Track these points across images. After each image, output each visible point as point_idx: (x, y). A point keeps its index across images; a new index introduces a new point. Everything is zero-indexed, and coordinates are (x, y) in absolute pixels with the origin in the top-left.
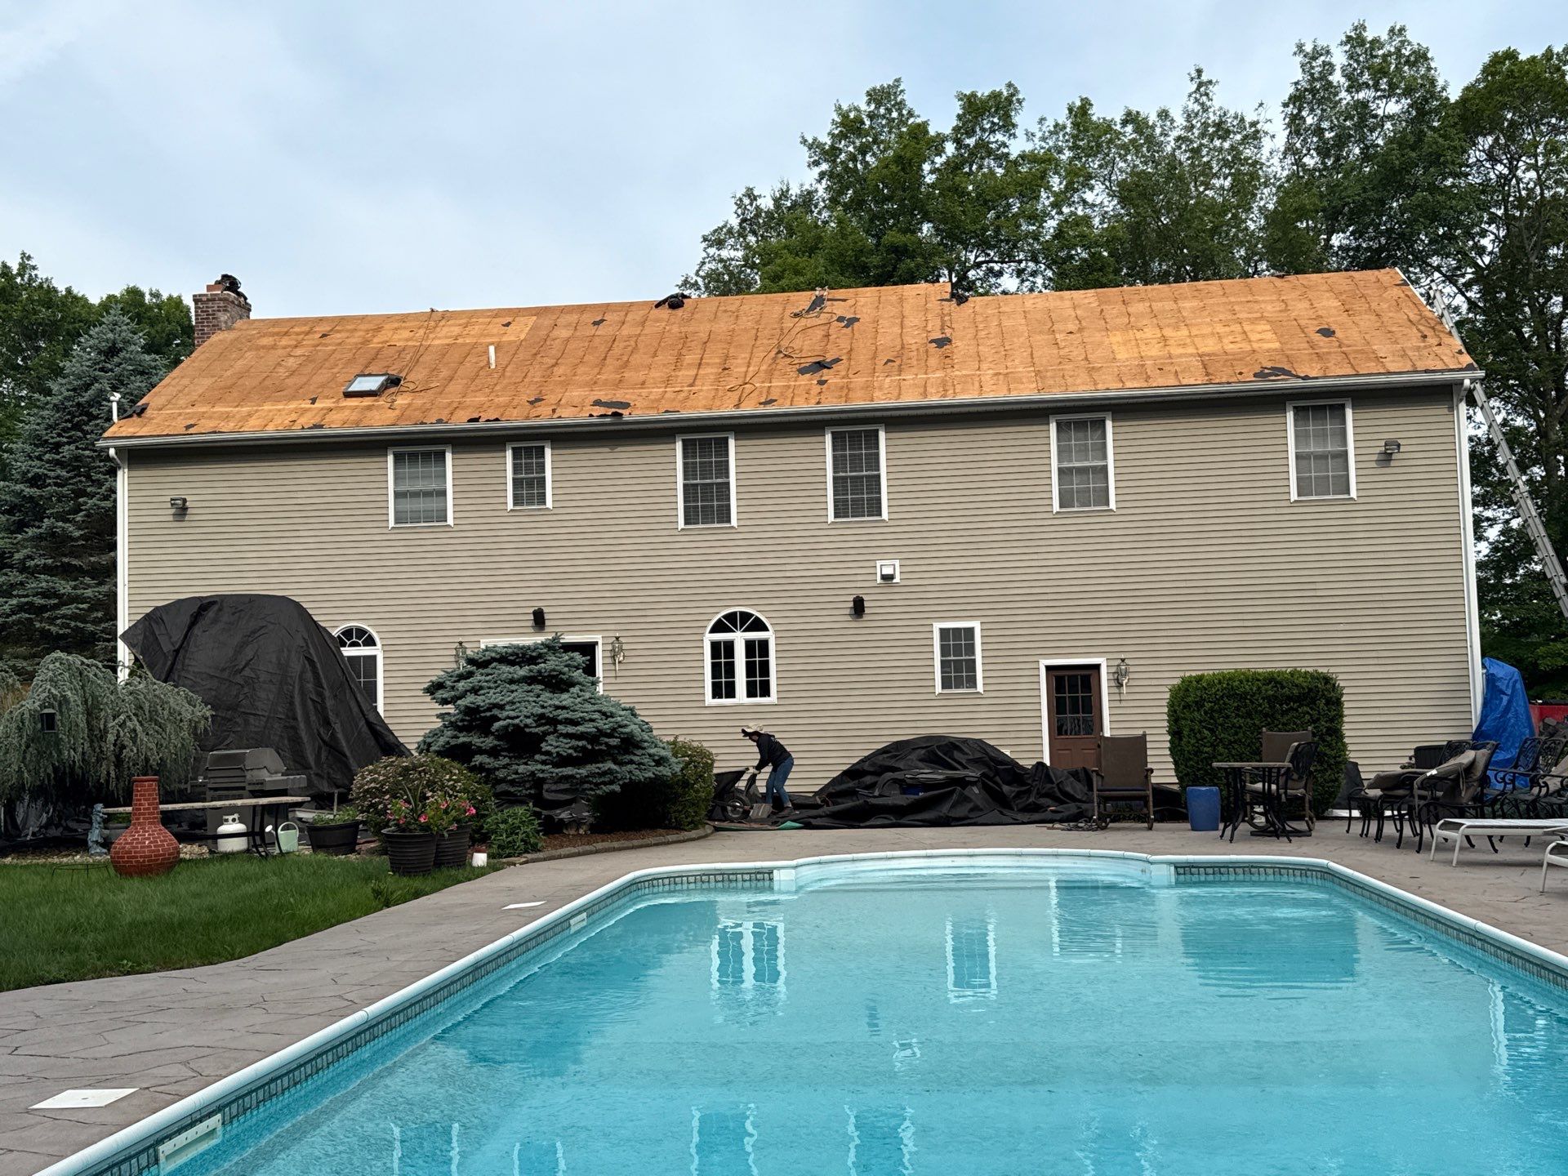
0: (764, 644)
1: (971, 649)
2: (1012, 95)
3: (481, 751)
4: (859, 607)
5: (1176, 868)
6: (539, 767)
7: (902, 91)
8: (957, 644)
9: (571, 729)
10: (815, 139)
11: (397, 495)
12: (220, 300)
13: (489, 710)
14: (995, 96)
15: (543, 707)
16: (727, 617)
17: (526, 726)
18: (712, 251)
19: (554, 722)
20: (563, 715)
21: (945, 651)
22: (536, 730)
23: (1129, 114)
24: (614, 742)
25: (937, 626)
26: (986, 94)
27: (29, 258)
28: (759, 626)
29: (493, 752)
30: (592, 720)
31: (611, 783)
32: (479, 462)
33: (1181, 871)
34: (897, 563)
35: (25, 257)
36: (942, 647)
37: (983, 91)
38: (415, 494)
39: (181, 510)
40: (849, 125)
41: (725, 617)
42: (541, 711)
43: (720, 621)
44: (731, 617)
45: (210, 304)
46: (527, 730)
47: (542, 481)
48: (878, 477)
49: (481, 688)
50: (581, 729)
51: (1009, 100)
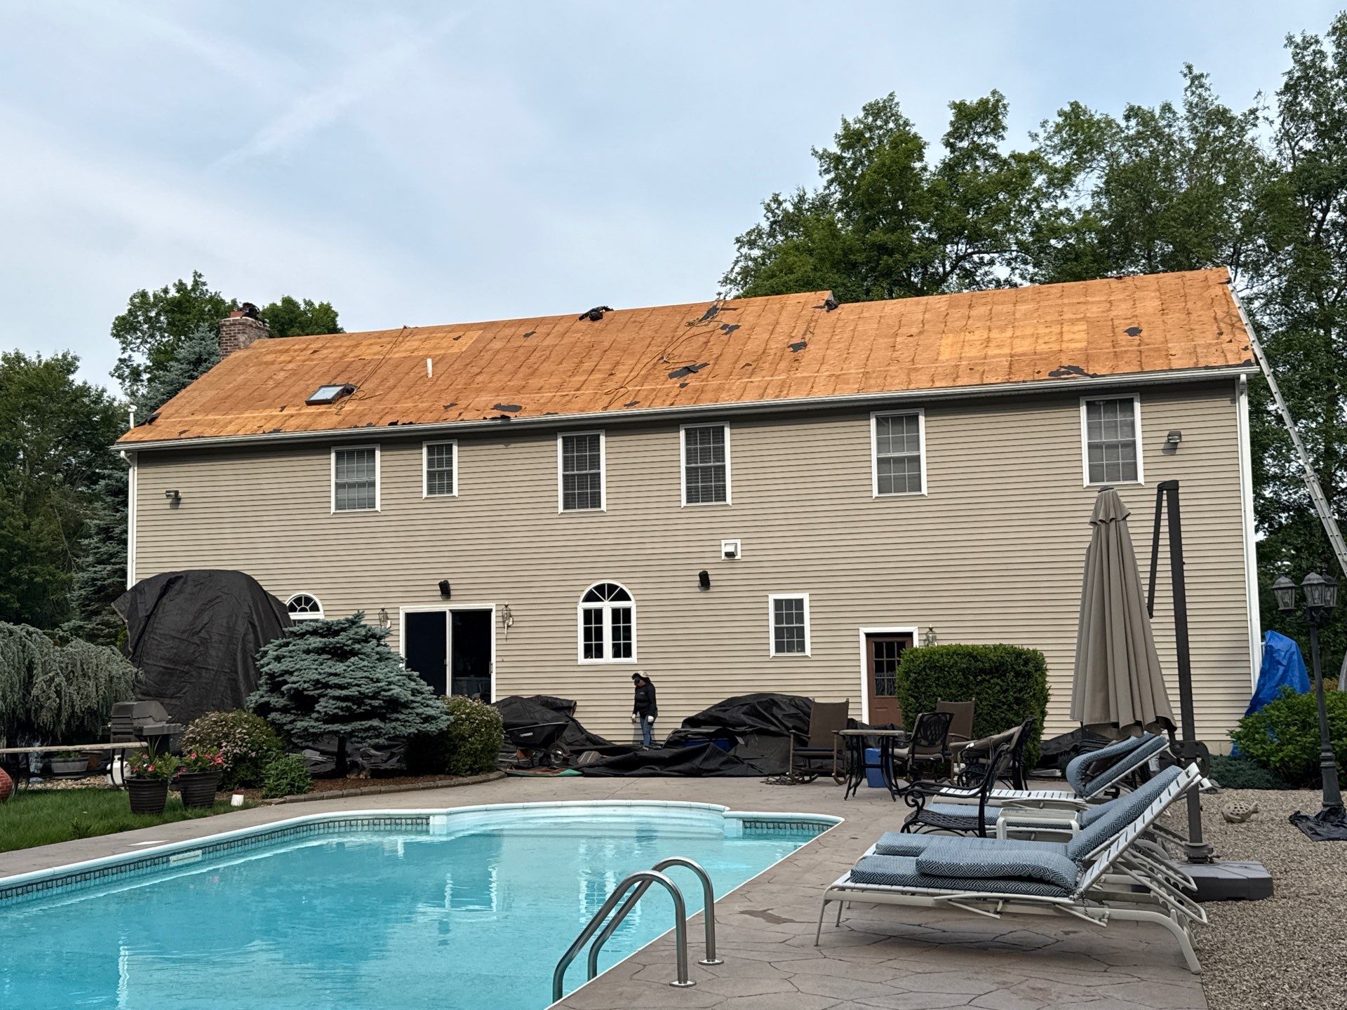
0: (627, 612)
1: (800, 618)
2: (998, 101)
3: (276, 710)
4: (705, 580)
5: (744, 822)
6: (313, 723)
7: (897, 104)
8: (789, 612)
9: (338, 693)
10: (825, 150)
11: (338, 486)
12: (240, 324)
13: (282, 675)
14: (983, 103)
15: (320, 674)
16: (597, 588)
17: (304, 689)
18: (745, 250)
19: (327, 686)
20: (334, 680)
21: (778, 619)
22: (312, 693)
23: (1131, 109)
24: (376, 703)
25: (772, 597)
26: (975, 102)
27: (200, 276)
28: (623, 596)
29: (284, 710)
30: (359, 686)
31: (377, 737)
32: (402, 458)
33: (748, 825)
34: (739, 542)
35: (197, 275)
36: (777, 616)
37: (972, 99)
38: (352, 486)
39: (176, 499)
40: (852, 138)
41: (595, 588)
42: (317, 677)
43: (591, 592)
44: (600, 588)
45: (232, 328)
46: (305, 693)
47: (450, 473)
48: (724, 467)
49: (284, 657)
50: (344, 693)
51: (996, 106)
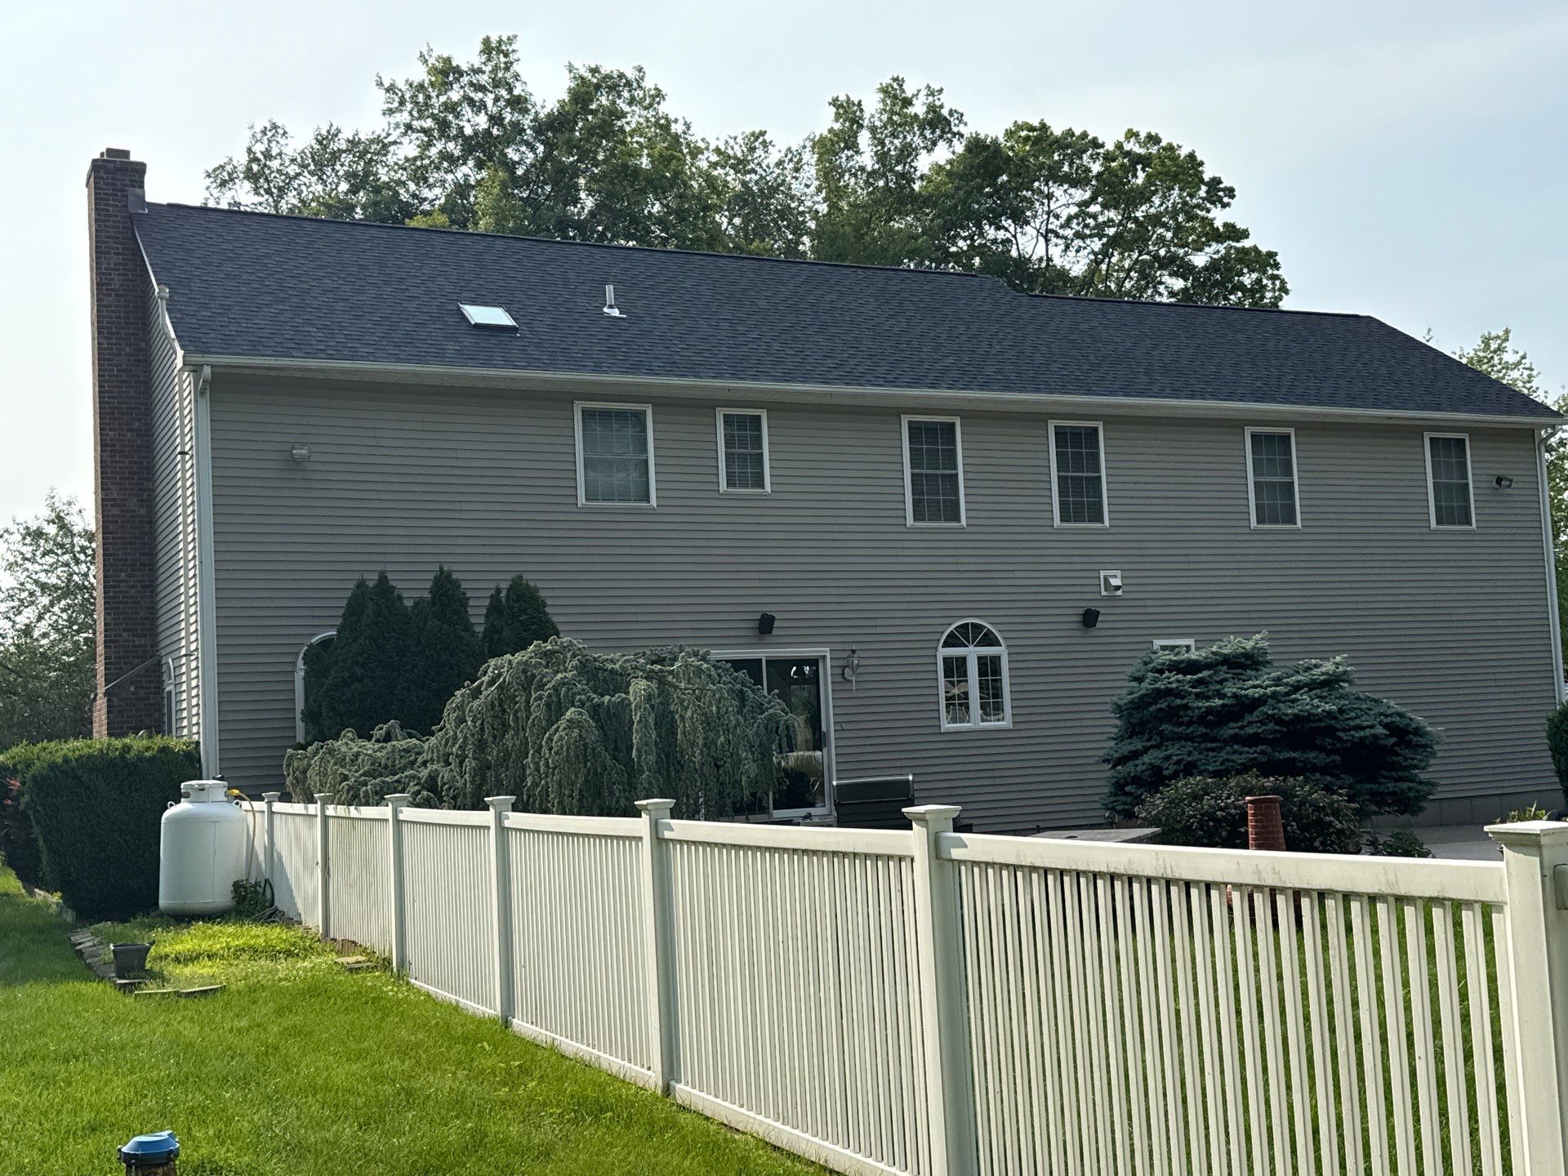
0: (996, 660)
4: (1090, 618)
11: (588, 463)
16: (959, 629)
25: (1158, 643)
28: (989, 640)
38: (608, 464)
43: (951, 635)
44: (963, 629)
47: (758, 458)
48: (1099, 479)
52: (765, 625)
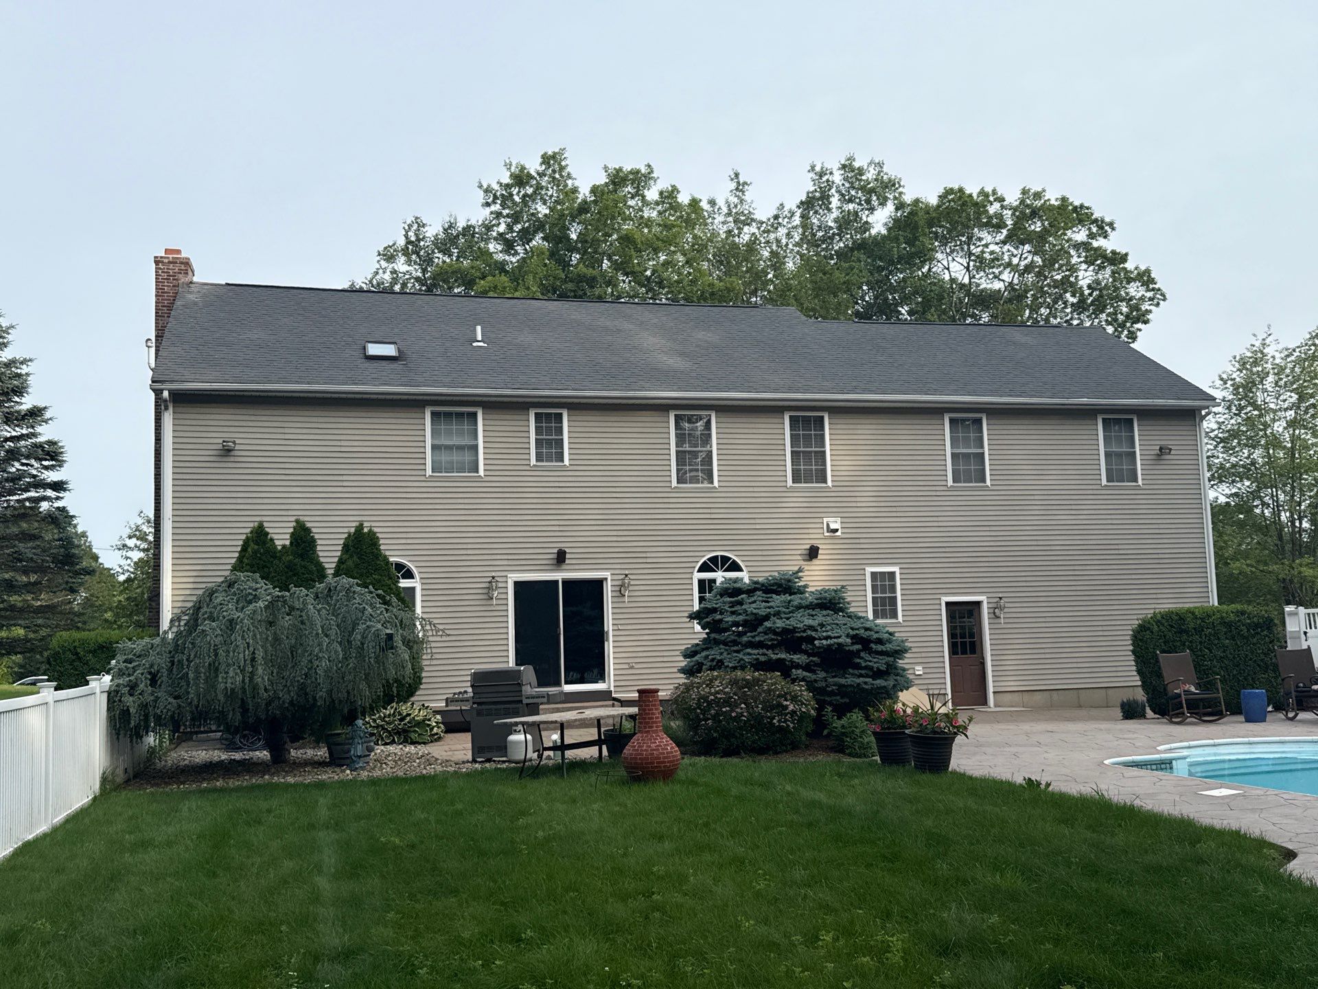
1: (893, 588)
4: (813, 554)
7: (566, 158)
8: (884, 584)
10: (489, 186)
11: (434, 447)
12: (181, 263)
18: (384, 264)
21: (874, 589)
25: (869, 570)
28: (736, 567)
32: (506, 424)
34: (839, 520)
36: (873, 586)
38: (449, 448)
39: (227, 451)
40: (521, 178)
41: (709, 559)
43: (705, 563)
44: (714, 560)
45: (171, 266)
47: (560, 442)
48: (824, 453)
52: (561, 557)
